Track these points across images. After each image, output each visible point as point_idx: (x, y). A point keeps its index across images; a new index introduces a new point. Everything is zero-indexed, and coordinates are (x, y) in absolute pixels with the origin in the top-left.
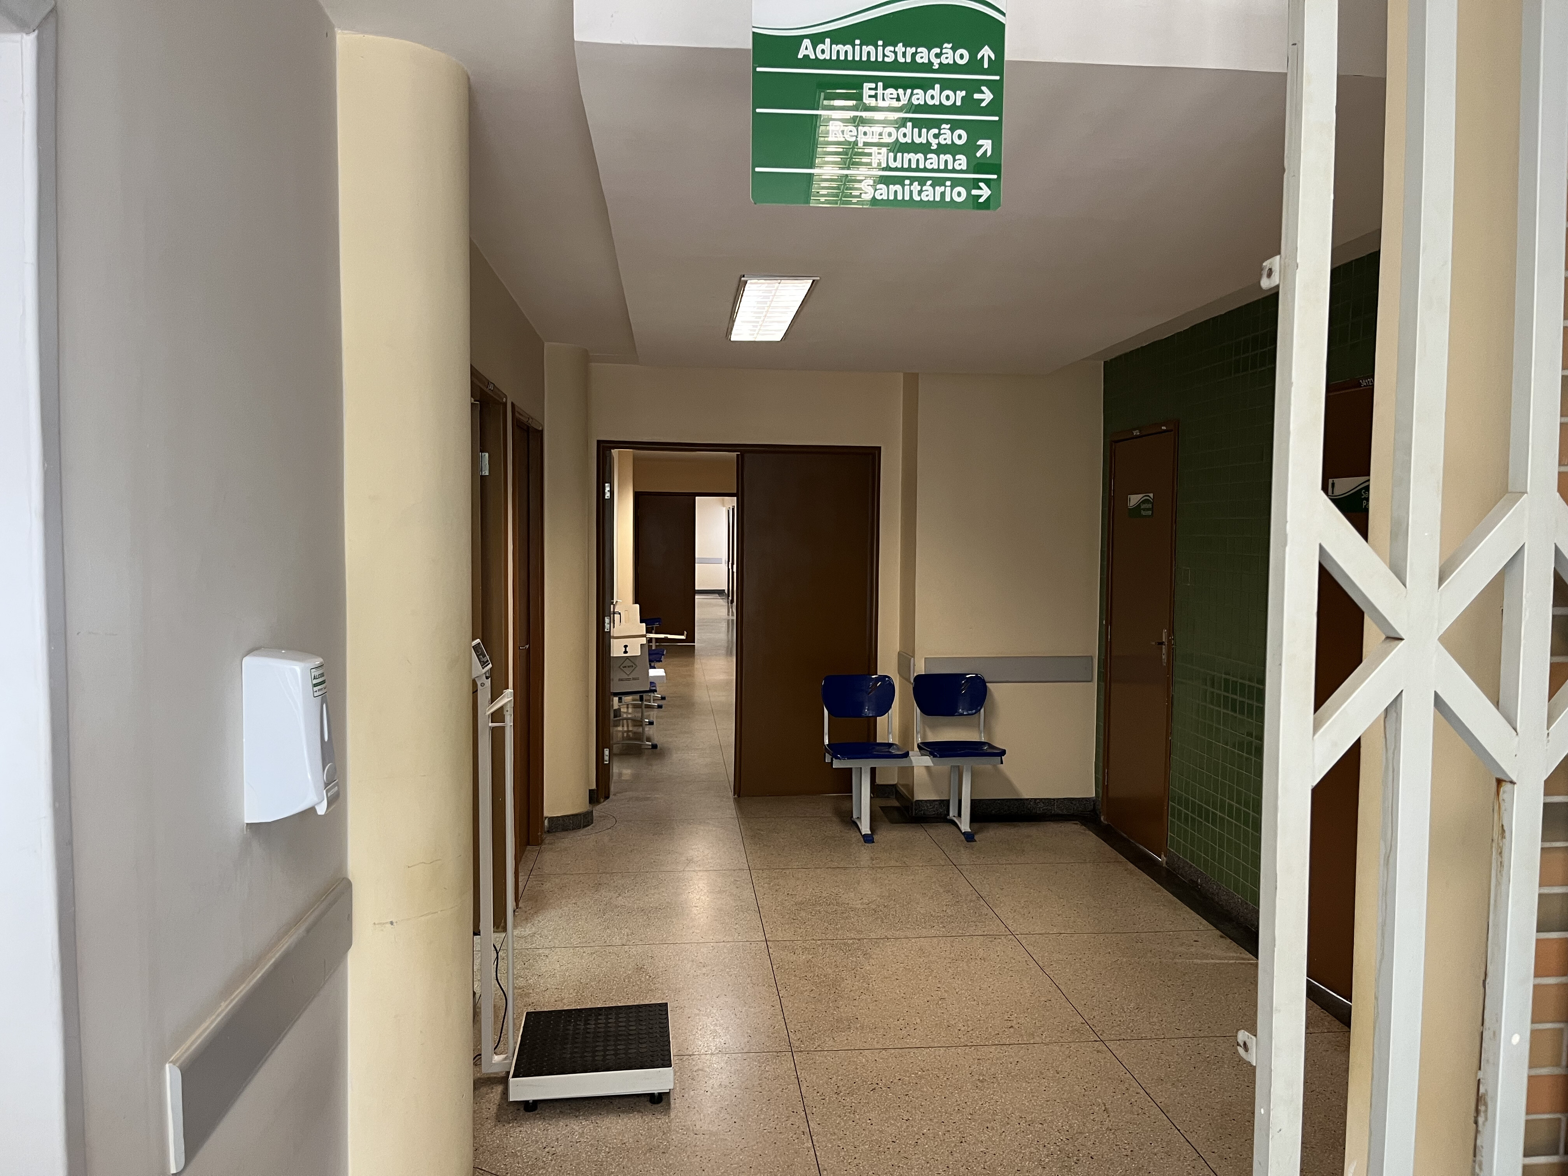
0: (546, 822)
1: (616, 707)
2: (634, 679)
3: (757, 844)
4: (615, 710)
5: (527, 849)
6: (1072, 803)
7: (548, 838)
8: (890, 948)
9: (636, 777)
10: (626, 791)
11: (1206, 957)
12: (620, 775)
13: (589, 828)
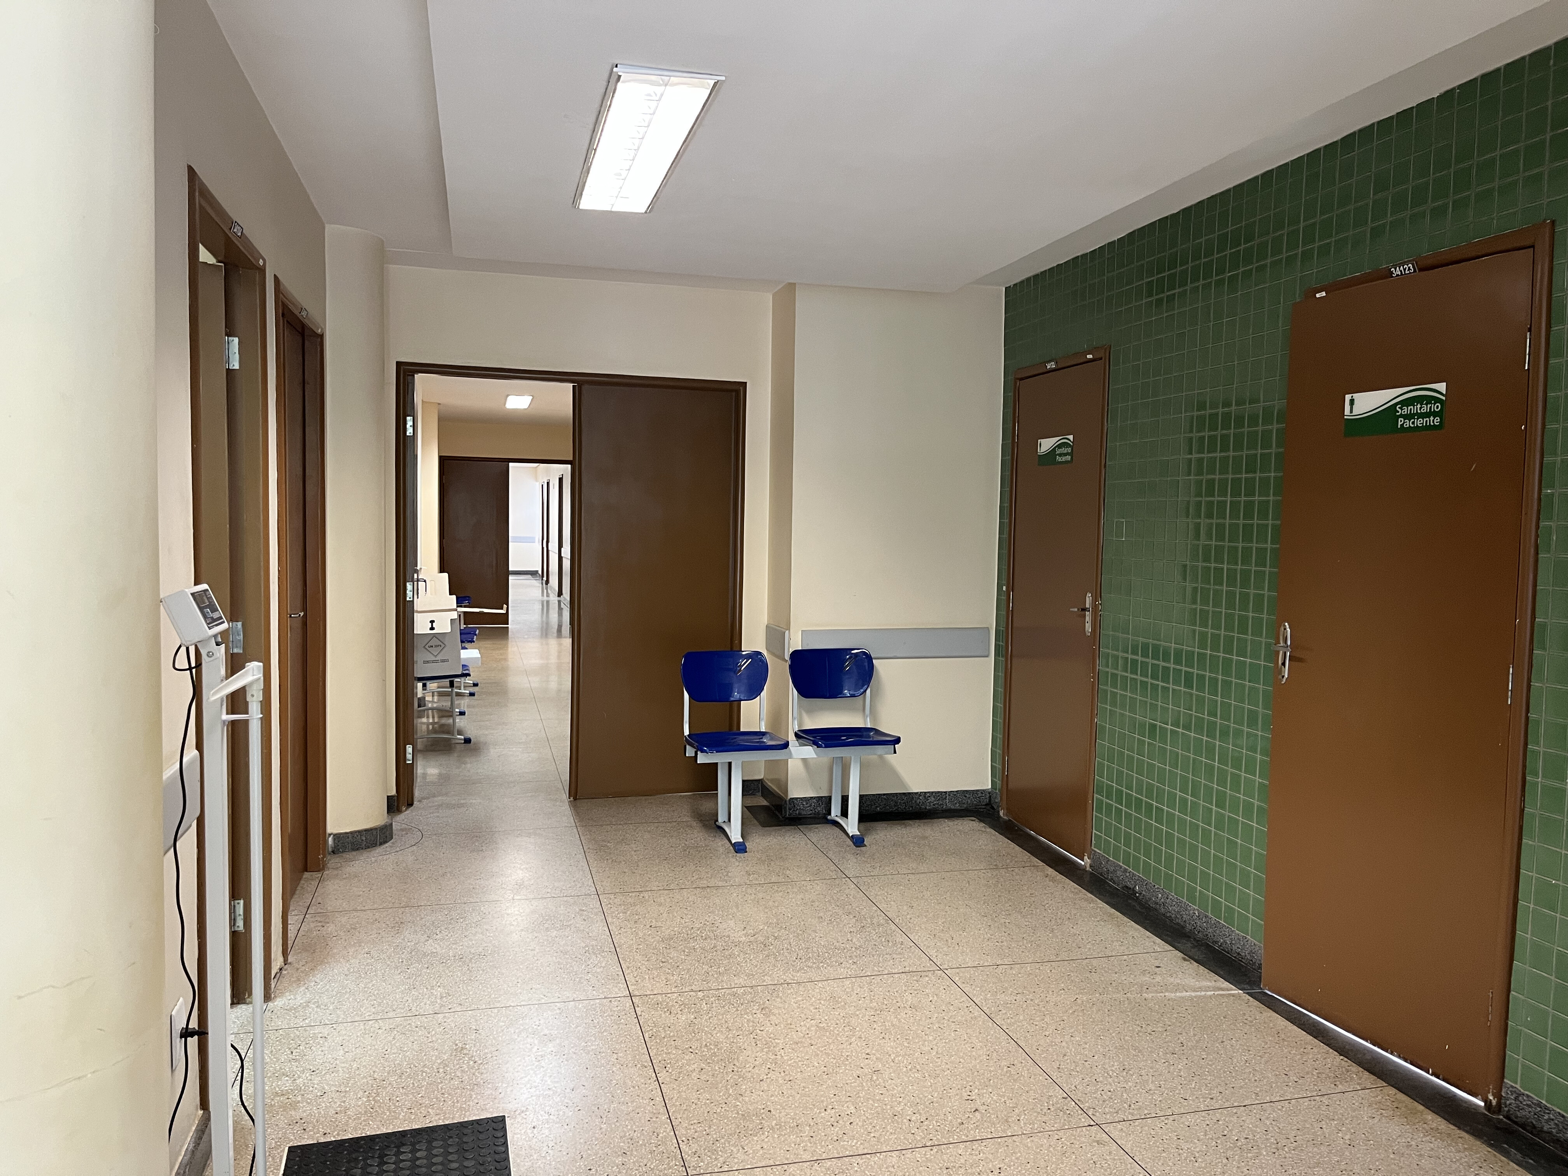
0: (330, 840)
1: (420, 695)
2: (443, 661)
3: (604, 860)
4: (419, 699)
5: (304, 876)
6: (966, 796)
7: (333, 861)
8: (794, 998)
9: (444, 779)
10: (434, 796)
11: (1177, 988)
12: (425, 775)
13: (387, 845)
